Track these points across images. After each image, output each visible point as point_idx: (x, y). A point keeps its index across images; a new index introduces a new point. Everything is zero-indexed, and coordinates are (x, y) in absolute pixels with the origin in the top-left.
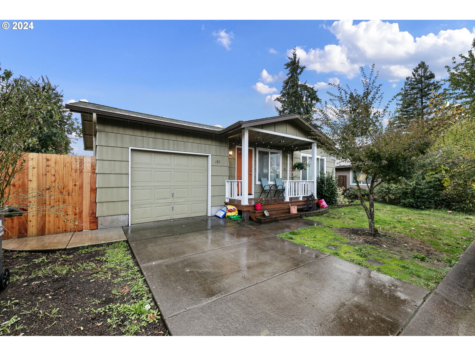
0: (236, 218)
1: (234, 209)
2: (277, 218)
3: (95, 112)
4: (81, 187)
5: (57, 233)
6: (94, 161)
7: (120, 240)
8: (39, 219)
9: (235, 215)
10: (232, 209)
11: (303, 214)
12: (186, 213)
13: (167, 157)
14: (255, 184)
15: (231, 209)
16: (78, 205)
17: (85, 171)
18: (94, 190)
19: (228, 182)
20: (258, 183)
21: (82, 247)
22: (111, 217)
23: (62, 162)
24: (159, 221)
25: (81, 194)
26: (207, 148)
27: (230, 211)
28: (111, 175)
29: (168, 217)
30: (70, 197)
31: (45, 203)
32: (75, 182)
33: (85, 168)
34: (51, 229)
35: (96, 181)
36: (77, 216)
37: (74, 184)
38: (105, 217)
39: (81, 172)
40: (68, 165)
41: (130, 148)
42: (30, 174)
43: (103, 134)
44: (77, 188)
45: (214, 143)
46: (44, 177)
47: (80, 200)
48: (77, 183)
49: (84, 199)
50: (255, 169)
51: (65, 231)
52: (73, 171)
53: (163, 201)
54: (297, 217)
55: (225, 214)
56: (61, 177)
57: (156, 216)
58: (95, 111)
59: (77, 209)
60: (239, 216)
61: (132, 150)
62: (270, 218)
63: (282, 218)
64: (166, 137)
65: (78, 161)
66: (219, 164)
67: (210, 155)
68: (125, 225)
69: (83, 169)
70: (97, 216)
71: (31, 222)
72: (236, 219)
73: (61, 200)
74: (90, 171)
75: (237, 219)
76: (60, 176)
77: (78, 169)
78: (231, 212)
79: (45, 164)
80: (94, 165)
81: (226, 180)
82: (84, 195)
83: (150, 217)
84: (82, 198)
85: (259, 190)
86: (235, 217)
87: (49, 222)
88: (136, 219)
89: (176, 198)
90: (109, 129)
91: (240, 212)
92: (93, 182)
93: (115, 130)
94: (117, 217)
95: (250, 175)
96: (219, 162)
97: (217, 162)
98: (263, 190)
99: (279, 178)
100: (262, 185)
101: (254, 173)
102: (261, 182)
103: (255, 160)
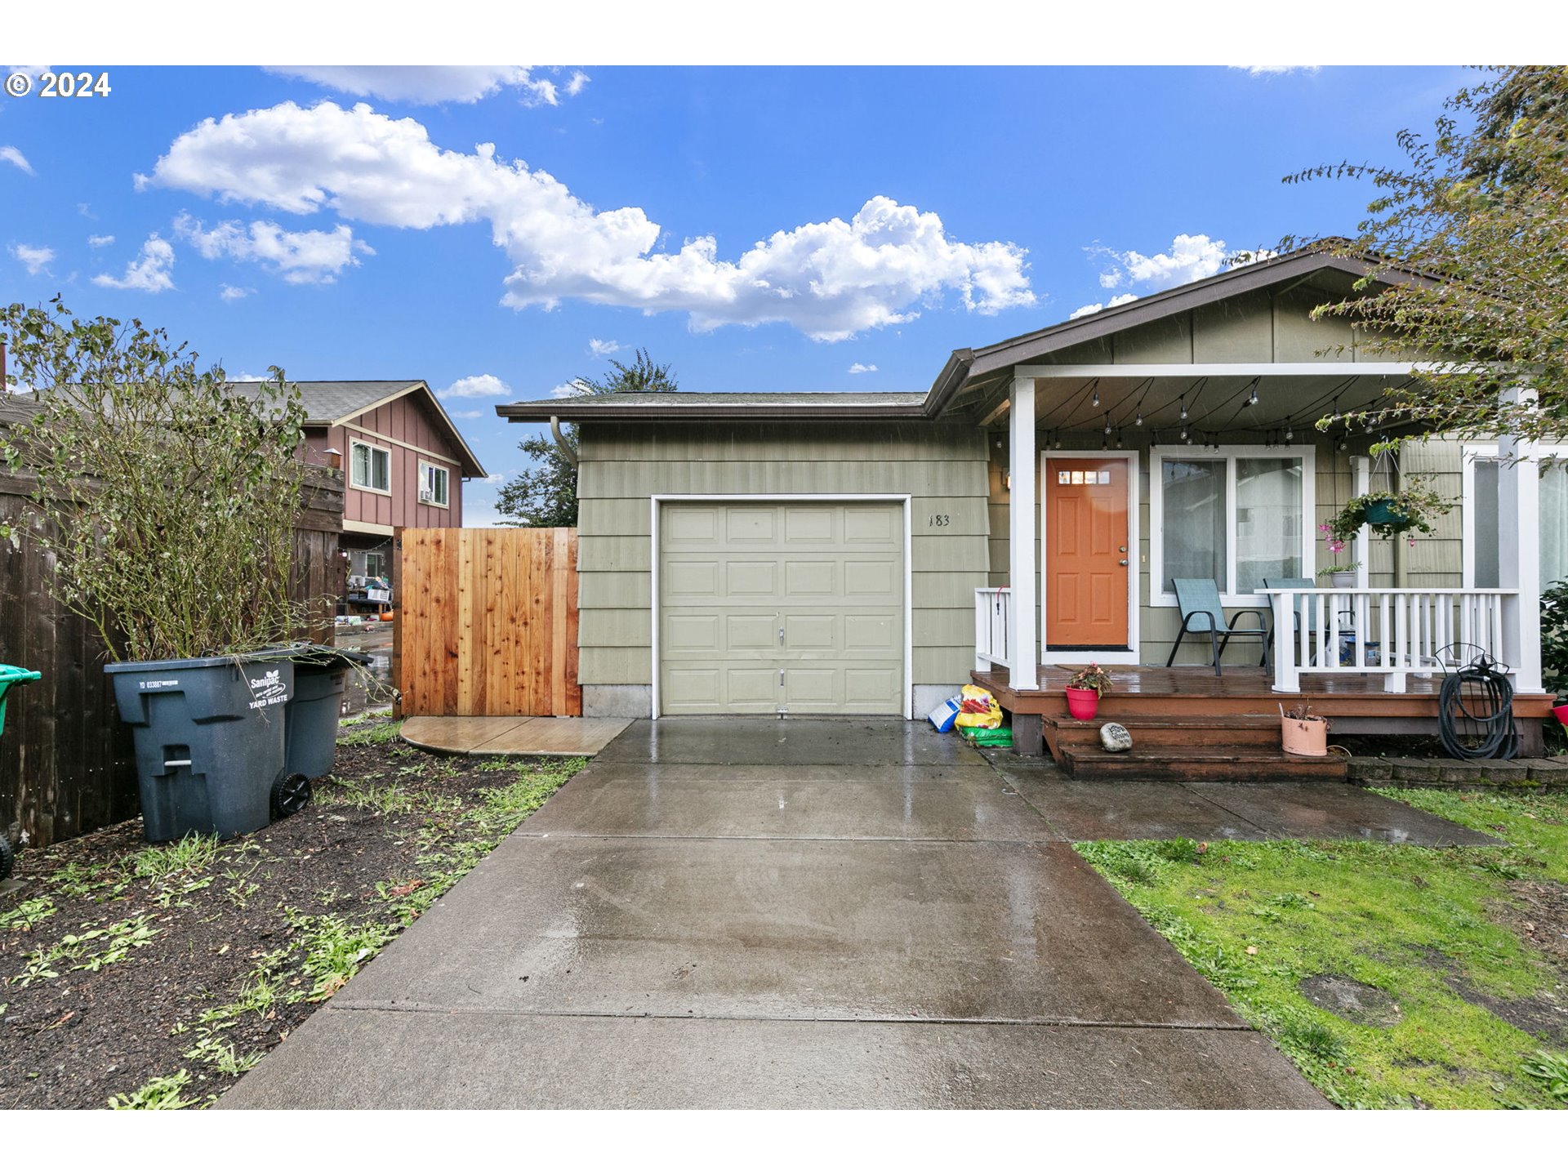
0: (991, 738)
1: (986, 701)
2: (1173, 767)
3: (554, 414)
4: (549, 608)
5: (504, 715)
6: (574, 539)
7: (581, 753)
8: (475, 677)
9: (985, 727)
10: (978, 700)
11: (1373, 768)
12: (826, 700)
13: (763, 517)
14: (1145, 606)
15: (974, 701)
16: (542, 651)
17: (556, 565)
18: (573, 615)
19: (983, 593)
20: (1160, 598)
21: (497, 755)
22: (610, 687)
23: (515, 546)
24: (739, 715)
25: (549, 625)
26: (896, 476)
27: (971, 708)
28: (610, 574)
29: (769, 706)
30: (528, 628)
31: (486, 642)
32: (537, 595)
33: (556, 558)
34: (495, 704)
35: (577, 592)
36: (541, 679)
37: (534, 598)
38: (599, 688)
39: (549, 568)
40: (524, 552)
41: (654, 498)
42: (461, 576)
43: (592, 466)
44: (541, 608)
45: (923, 452)
46: (484, 580)
47: (547, 640)
48: (542, 597)
49: (554, 637)
50: (1145, 540)
51: (520, 711)
52: (534, 566)
53: (752, 654)
54: (1325, 778)
55: (955, 716)
56: (512, 582)
57: (731, 700)
58: (553, 411)
59: (542, 659)
60: (1005, 733)
61: (662, 503)
62: (1124, 762)
63: (1204, 769)
64: (751, 452)
65: (544, 541)
66: (947, 530)
67: (908, 497)
68: (643, 716)
69: (552, 560)
70: (579, 683)
71: (464, 684)
72: (990, 743)
73: (513, 638)
74: (567, 566)
75: (994, 742)
76: (511, 579)
77: (543, 562)
78: (972, 712)
79: (484, 553)
80: (574, 549)
81: (977, 590)
82: (554, 626)
83: (713, 701)
84: (552, 634)
85: (1166, 632)
86: (983, 733)
87: (492, 687)
88: (675, 701)
89: (793, 647)
90: (603, 452)
91: (1007, 719)
92: (572, 593)
93: (618, 452)
94: (624, 689)
95: (1122, 565)
96: (943, 519)
97: (935, 520)
98: (1184, 629)
99: (1299, 576)
100: (1179, 607)
101: (1141, 559)
102: (1176, 595)
103: (1145, 504)
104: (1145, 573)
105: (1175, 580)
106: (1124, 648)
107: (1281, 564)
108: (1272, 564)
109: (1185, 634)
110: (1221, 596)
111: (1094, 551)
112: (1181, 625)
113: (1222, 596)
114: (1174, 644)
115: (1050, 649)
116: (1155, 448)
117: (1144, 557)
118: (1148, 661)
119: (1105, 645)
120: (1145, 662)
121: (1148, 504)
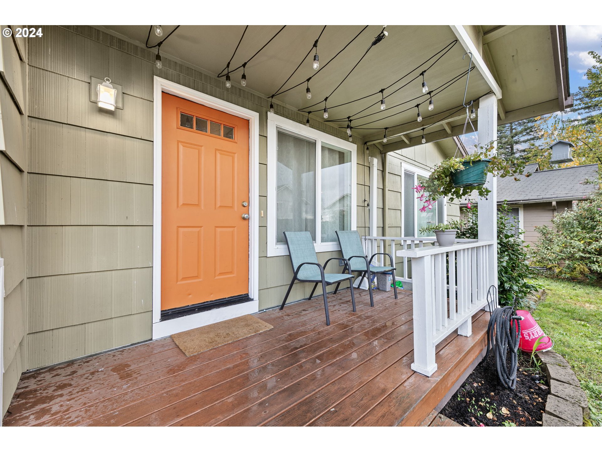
14: (263, 256)
20: (275, 250)
50: (263, 197)
95: (244, 219)
98: (295, 278)
101: (260, 214)
102: (287, 245)
103: (263, 164)
104: (263, 227)
105: (286, 232)
106: (245, 298)
109: (296, 281)
111: (218, 204)
112: (293, 275)
113: (315, 245)
114: (289, 286)
115: (166, 315)
116: (271, 115)
117: (262, 212)
118: (266, 309)
119: (228, 298)
120: (263, 310)
121: (265, 164)
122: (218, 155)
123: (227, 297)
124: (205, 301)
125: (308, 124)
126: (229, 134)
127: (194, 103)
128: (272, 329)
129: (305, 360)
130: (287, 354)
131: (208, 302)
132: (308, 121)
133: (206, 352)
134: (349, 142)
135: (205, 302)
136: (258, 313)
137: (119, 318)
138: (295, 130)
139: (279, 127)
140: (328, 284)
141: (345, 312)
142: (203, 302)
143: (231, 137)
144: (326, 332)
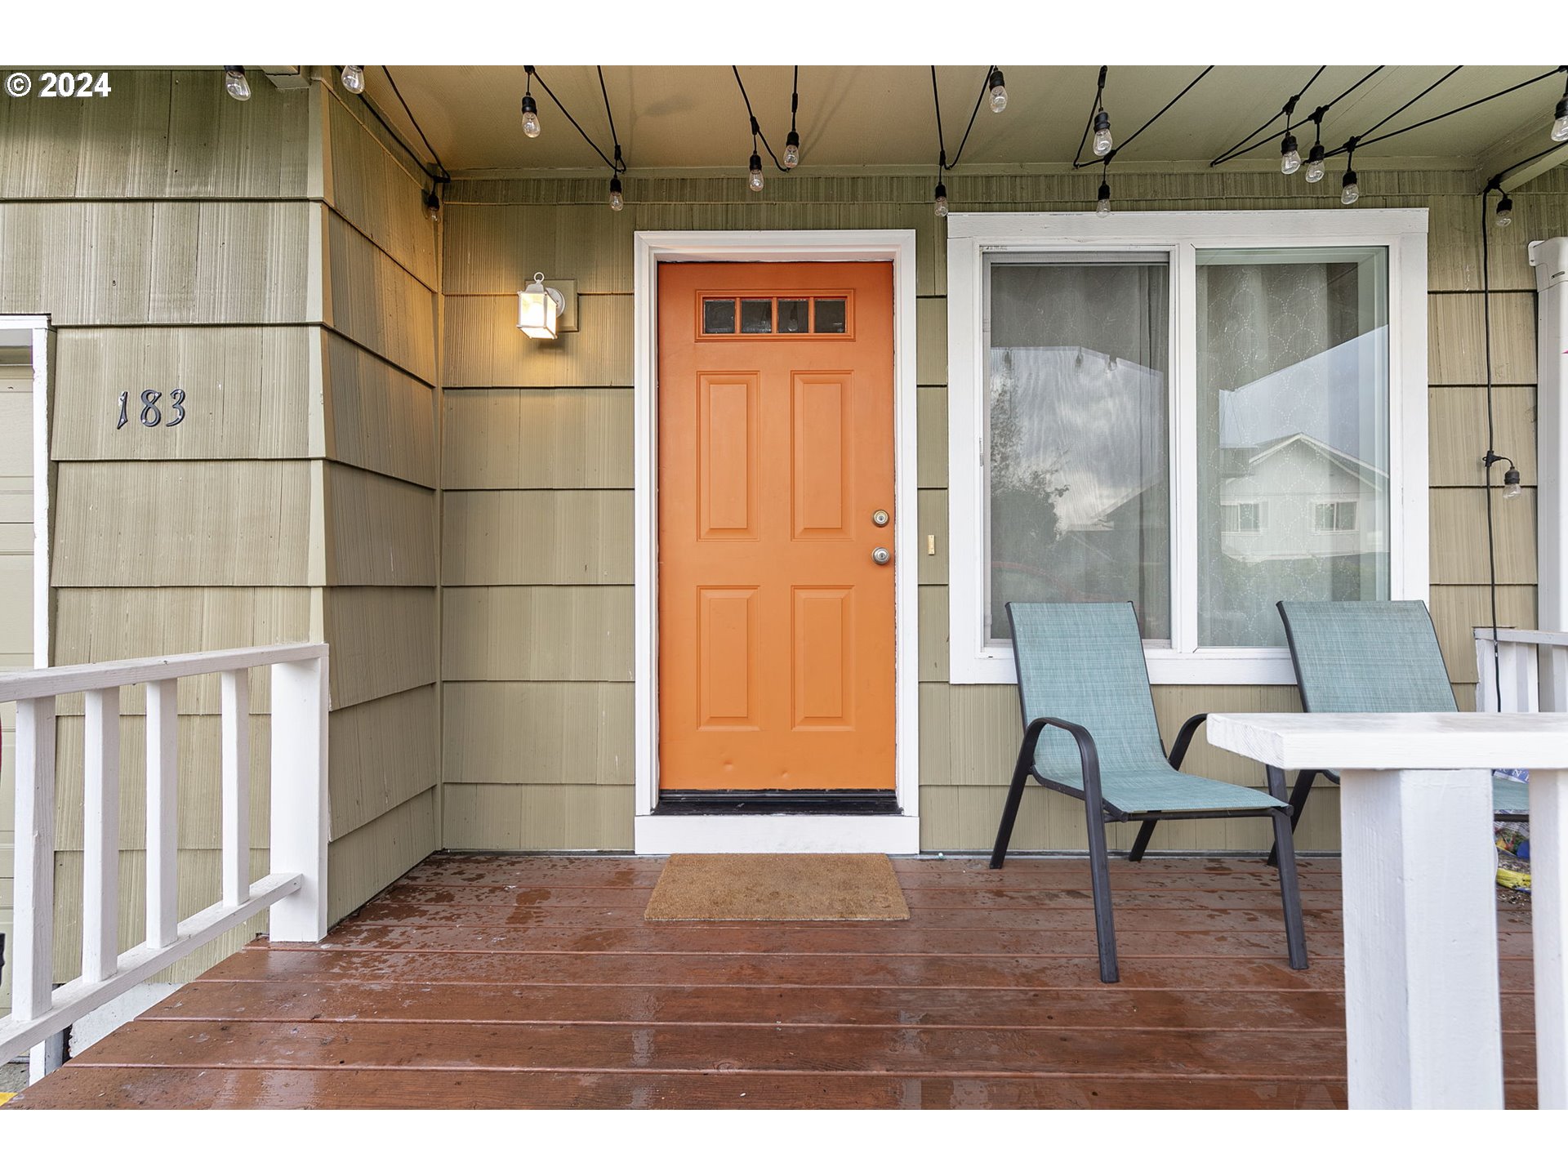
14: (933, 680)
20: (974, 660)
50: (933, 490)
66: (179, 442)
67: (40, 328)
95: (876, 562)
96: (166, 405)
97: (136, 406)
99: (1380, 595)
100: (1019, 686)
101: (925, 544)
102: (1012, 650)
103: (933, 387)
104: (933, 586)
105: (1015, 607)
106: (882, 803)
107: (1328, 565)
108: (1305, 566)
110: (1149, 653)
111: (802, 524)
113: (1154, 654)
114: (1006, 793)
115: (669, 804)
116: (959, 223)
117: (931, 539)
118: (944, 853)
119: (832, 791)
120: (936, 853)
121: (941, 386)
122: (799, 386)
123: (828, 788)
124: (768, 788)
125: (1105, 203)
126: (832, 318)
127: (735, 266)
128: (903, 921)
129: (884, 1072)
130: (854, 1022)
131: (774, 790)
132: (1104, 193)
133: (689, 923)
134: (1347, 207)
135: (765, 791)
136: (919, 857)
137: (575, 788)
138: (1063, 242)
139: (994, 249)
140: (1117, 816)
141: (1242, 954)
142: (762, 788)
143: (837, 328)
144: (1074, 1003)
